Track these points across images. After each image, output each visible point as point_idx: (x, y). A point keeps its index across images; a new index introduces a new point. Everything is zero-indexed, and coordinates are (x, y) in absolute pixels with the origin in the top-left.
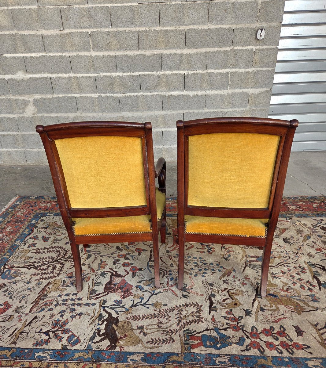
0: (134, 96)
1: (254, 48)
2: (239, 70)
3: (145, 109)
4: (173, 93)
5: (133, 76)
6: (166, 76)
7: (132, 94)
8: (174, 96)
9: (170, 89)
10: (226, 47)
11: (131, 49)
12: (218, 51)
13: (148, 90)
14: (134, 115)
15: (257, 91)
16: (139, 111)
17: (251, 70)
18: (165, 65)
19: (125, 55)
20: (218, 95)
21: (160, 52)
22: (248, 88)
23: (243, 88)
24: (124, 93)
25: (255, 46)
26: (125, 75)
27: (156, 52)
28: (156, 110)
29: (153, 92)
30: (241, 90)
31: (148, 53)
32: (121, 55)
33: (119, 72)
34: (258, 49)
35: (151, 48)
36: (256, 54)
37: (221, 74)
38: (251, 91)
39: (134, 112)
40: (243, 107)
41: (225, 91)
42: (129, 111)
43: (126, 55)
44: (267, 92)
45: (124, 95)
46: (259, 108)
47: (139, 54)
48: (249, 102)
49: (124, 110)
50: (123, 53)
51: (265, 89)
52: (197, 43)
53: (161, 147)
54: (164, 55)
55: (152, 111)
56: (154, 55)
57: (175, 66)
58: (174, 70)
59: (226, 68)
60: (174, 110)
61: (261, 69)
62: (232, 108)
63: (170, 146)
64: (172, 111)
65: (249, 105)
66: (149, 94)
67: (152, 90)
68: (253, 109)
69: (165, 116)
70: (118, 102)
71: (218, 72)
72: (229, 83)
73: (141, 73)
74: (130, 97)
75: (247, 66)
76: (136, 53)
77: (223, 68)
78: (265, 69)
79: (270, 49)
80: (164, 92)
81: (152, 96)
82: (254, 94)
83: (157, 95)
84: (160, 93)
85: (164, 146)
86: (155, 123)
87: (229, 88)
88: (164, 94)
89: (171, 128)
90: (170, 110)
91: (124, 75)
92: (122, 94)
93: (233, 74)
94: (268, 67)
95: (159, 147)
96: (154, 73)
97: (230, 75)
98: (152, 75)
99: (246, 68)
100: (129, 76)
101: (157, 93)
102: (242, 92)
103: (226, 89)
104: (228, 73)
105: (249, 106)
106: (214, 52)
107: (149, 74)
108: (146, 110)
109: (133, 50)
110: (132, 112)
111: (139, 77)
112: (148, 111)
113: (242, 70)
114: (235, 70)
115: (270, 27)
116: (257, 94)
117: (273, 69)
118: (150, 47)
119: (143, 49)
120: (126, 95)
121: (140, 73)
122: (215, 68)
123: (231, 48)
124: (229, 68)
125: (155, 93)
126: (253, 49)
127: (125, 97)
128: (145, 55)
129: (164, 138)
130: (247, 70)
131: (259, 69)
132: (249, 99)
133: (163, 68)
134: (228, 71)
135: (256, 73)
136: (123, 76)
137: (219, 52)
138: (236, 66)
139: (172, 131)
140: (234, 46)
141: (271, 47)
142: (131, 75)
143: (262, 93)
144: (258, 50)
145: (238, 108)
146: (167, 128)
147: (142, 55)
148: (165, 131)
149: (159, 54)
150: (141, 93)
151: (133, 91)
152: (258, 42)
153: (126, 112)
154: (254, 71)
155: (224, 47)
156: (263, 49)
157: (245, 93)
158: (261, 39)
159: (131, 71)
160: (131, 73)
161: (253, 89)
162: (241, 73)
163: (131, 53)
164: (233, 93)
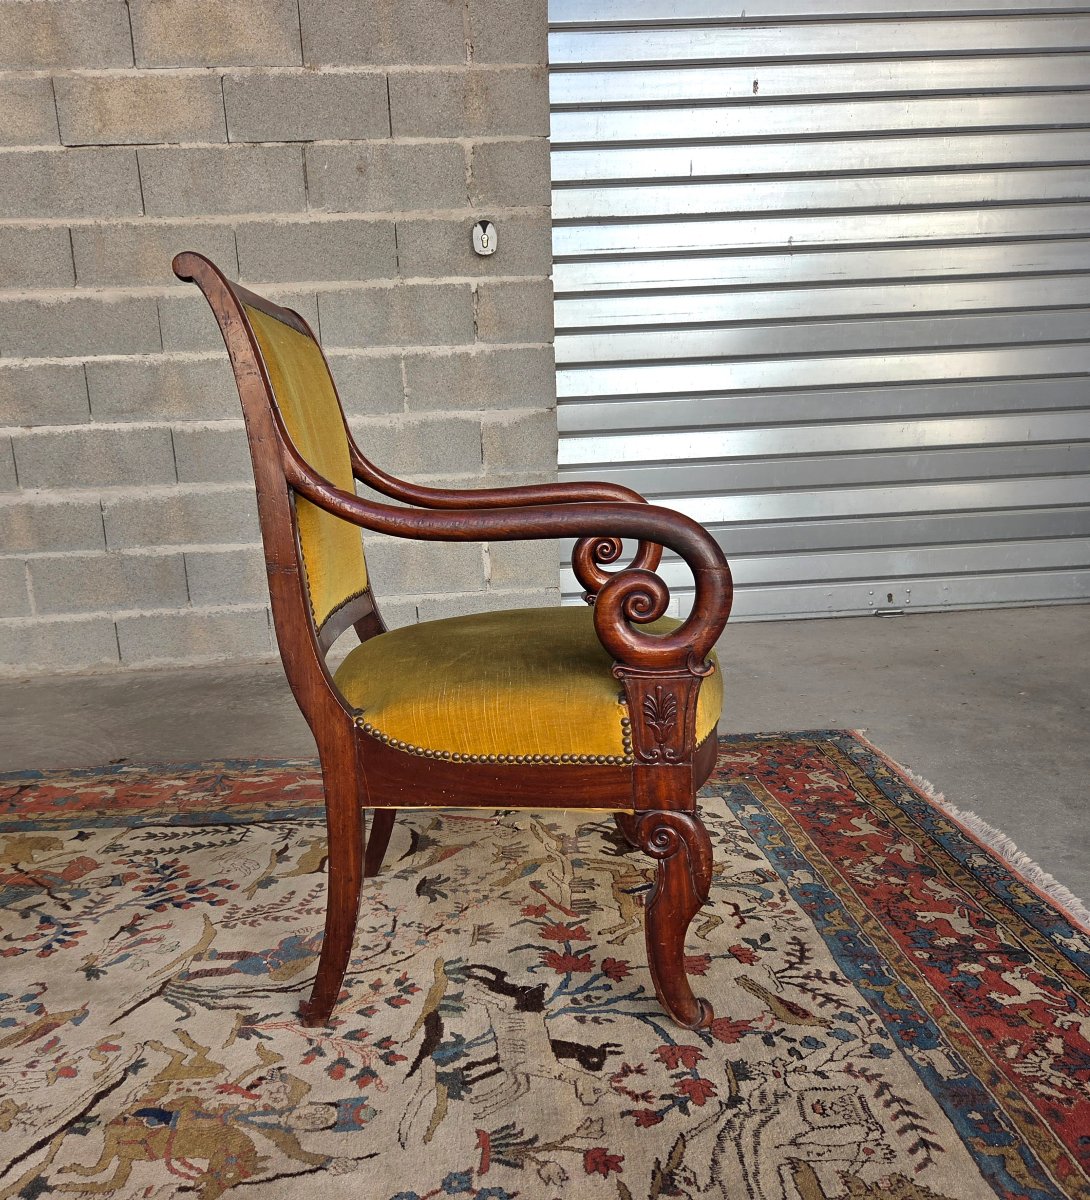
0: (68, 435)
1: (474, 282)
2: (432, 348)
3: (109, 478)
4: (211, 425)
5: (59, 368)
6: (182, 368)
7: (60, 429)
8: (217, 433)
9: (200, 412)
10: (379, 277)
11: (47, 283)
12: (354, 292)
13: (118, 414)
14: (72, 501)
15: (507, 416)
16: (88, 484)
17: (473, 349)
18: (172, 334)
19: (27, 301)
20: (372, 428)
21: (150, 292)
22: (473, 407)
23: (457, 407)
24: (29, 427)
25: (474, 275)
26: (30, 367)
27: (136, 292)
28: (153, 482)
29: (136, 419)
30: (452, 414)
31: (109, 294)
32: (13, 303)
33: (8, 357)
34: (485, 284)
35: (118, 279)
36: (482, 300)
37: (372, 360)
38: (486, 417)
39: (71, 489)
40: (467, 470)
41: (394, 415)
42: (53, 486)
43: (29, 303)
44: (538, 417)
45: (27, 432)
46: (522, 473)
47: (78, 299)
48: (486, 453)
49: (33, 484)
50: (20, 295)
51: (532, 411)
52: (276, 267)
53: (183, 611)
54: (168, 302)
55: (136, 483)
56: (132, 301)
57: (210, 337)
58: (207, 350)
59: (386, 342)
60: (220, 480)
61: (507, 346)
62: (427, 472)
63: (218, 609)
64: (212, 483)
65: (486, 463)
66: (124, 426)
67: (132, 413)
68: (502, 474)
69: (185, 502)
70: (9, 455)
71: (361, 357)
72: (406, 391)
73: (90, 358)
74: (51, 437)
75: (455, 337)
76: (67, 294)
77: (378, 344)
78: (521, 346)
79: (526, 284)
80: (178, 419)
81: (135, 433)
82: (497, 427)
83: (150, 431)
84: (162, 424)
85: (194, 609)
86: (151, 525)
87: (406, 406)
88: (178, 426)
89: (213, 543)
90: (206, 480)
91: (27, 365)
92: (23, 430)
93: (416, 361)
94: (528, 338)
95: (174, 612)
96: (137, 357)
97: (403, 364)
98: (130, 365)
99: (455, 342)
100: (43, 369)
101: (154, 425)
102: (454, 422)
103: (398, 411)
104: (396, 359)
105: (486, 466)
106: (338, 294)
107: (117, 364)
108: (114, 483)
109: (55, 285)
110: (65, 490)
111: (82, 372)
112: (121, 483)
113: (444, 350)
114: (419, 349)
115: (512, 218)
116: (506, 425)
117: (546, 345)
118: (115, 277)
119: (90, 283)
120: (36, 430)
121: (84, 359)
122: (352, 345)
123: (396, 281)
124: (398, 342)
125: (145, 425)
126: (468, 285)
127: (34, 438)
128: (100, 302)
129: (193, 579)
130: (460, 349)
131: (499, 346)
132: (483, 441)
133: (164, 342)
134: (395, 352)
135: (493, 359)
136: (22, 370)
137: (356, 293)
138: (420, 335)
139: (220, 554)
140: (406, 277)
141: (528, 278)
142: (51, 366)
143: (524, 421)
144: (488, 286)
145: (449, 472)
146: (200, 542)
147: (88, 300)
148: (194, 555)
149: (150, 300)
150: (94, 426)
151: (61, 416)
152: (483, 264)
153: (38, 490)
154: (487, 353)
155: (373, 277)
156: (503, 285)
157: (466, 422)
158: (487, 253)
159: (51, 354)
160: (54, 359)
161: (492, 410)
162: (442, 361)
163: (47, 296)
164: (424, 424)
